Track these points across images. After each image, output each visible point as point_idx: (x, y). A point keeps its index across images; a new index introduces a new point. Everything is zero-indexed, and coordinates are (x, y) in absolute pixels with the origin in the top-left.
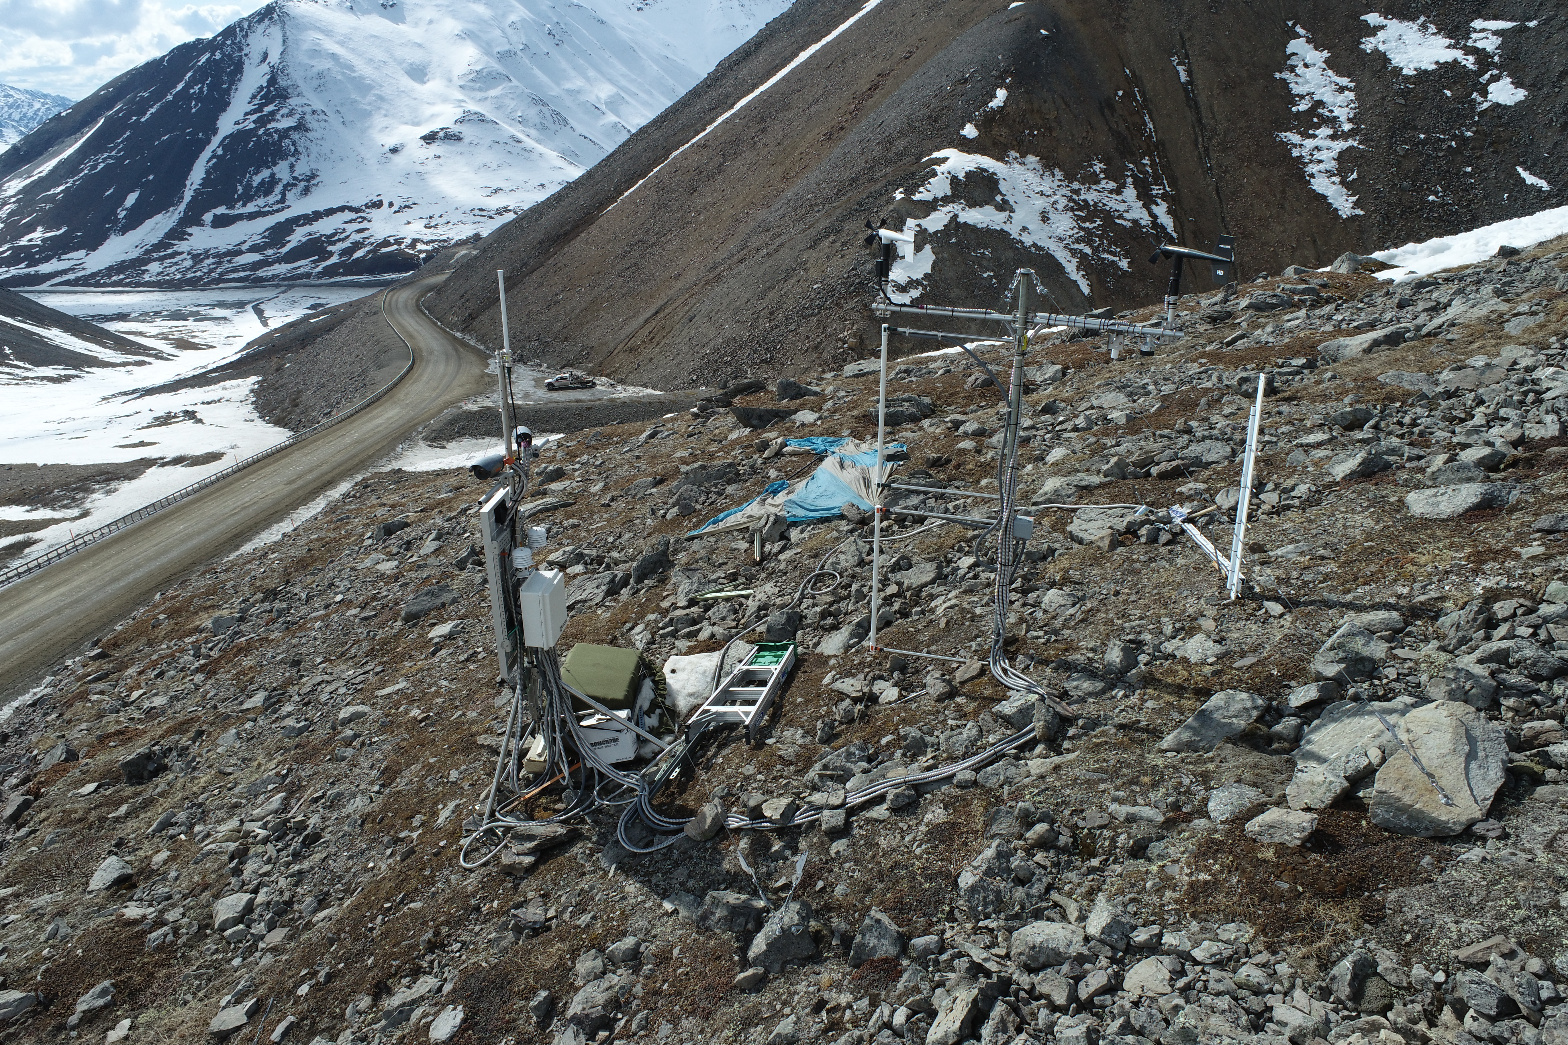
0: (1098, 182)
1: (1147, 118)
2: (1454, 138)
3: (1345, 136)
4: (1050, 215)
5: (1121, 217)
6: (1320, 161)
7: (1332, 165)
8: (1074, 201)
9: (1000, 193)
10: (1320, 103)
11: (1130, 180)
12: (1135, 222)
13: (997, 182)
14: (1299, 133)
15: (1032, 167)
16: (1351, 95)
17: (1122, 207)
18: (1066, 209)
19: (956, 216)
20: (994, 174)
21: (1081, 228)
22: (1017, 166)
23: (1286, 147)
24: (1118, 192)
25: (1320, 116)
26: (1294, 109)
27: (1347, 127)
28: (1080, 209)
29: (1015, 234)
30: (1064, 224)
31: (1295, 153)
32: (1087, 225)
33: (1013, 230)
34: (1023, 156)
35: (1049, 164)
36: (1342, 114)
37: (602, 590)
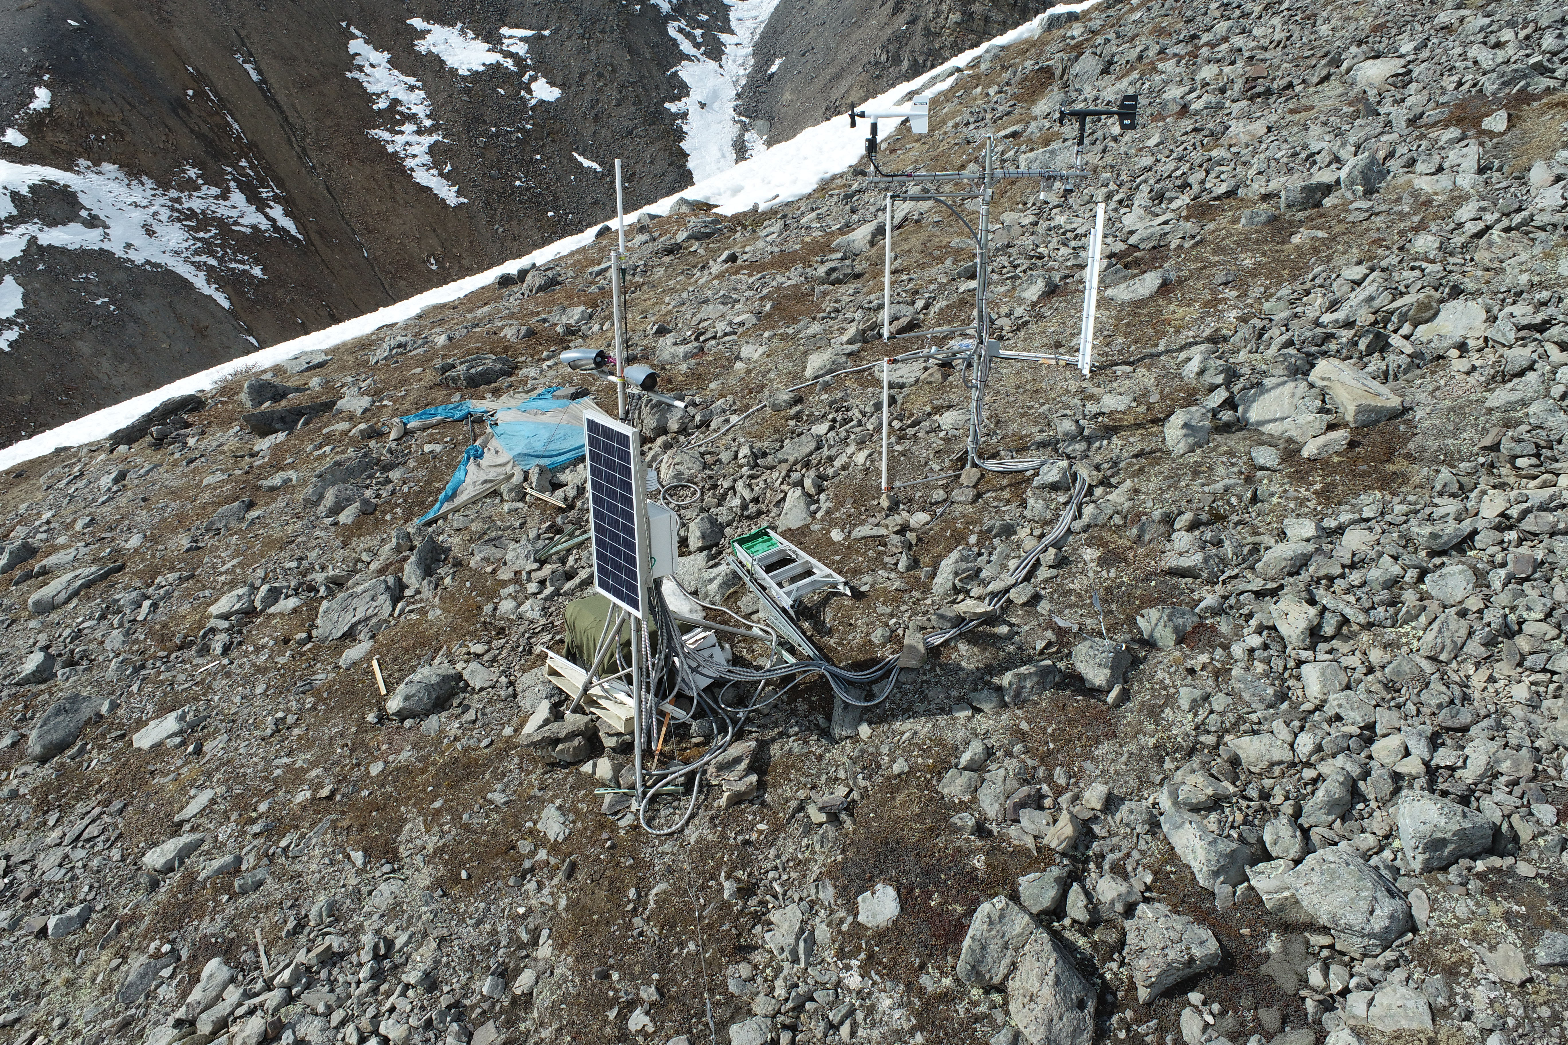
0: (198, 188)
1: (229, 118)
2: (518, 130)
3: (429, 131)
4: (155, 228)
5: (236, 223)
6: (415, 156)
7: (426, 159)
8: (177, 210)
9: (84, 207)
10: (396, 102)
11: (232, 184)
12: (254, 227)
13: (74, 195)
14: (387, 130)
15: (112, 176)
16: (422, 94)
17: (234, 213)
18: (171, 219)
19: (34, 239)
20: (67, 186)
21: (195, 239)
22: (93, 176)
23: (379, 144)
24: (224, 196)
25: (401, 113)
27: (428, 123)
28: (188, 218)
29: (119, 252)
30: (174, 236)
31: (390, 149)
32: (201, 235)
33: (116, 248)
35: (132, 172)
36: (421, 111)
37: (384, 600)
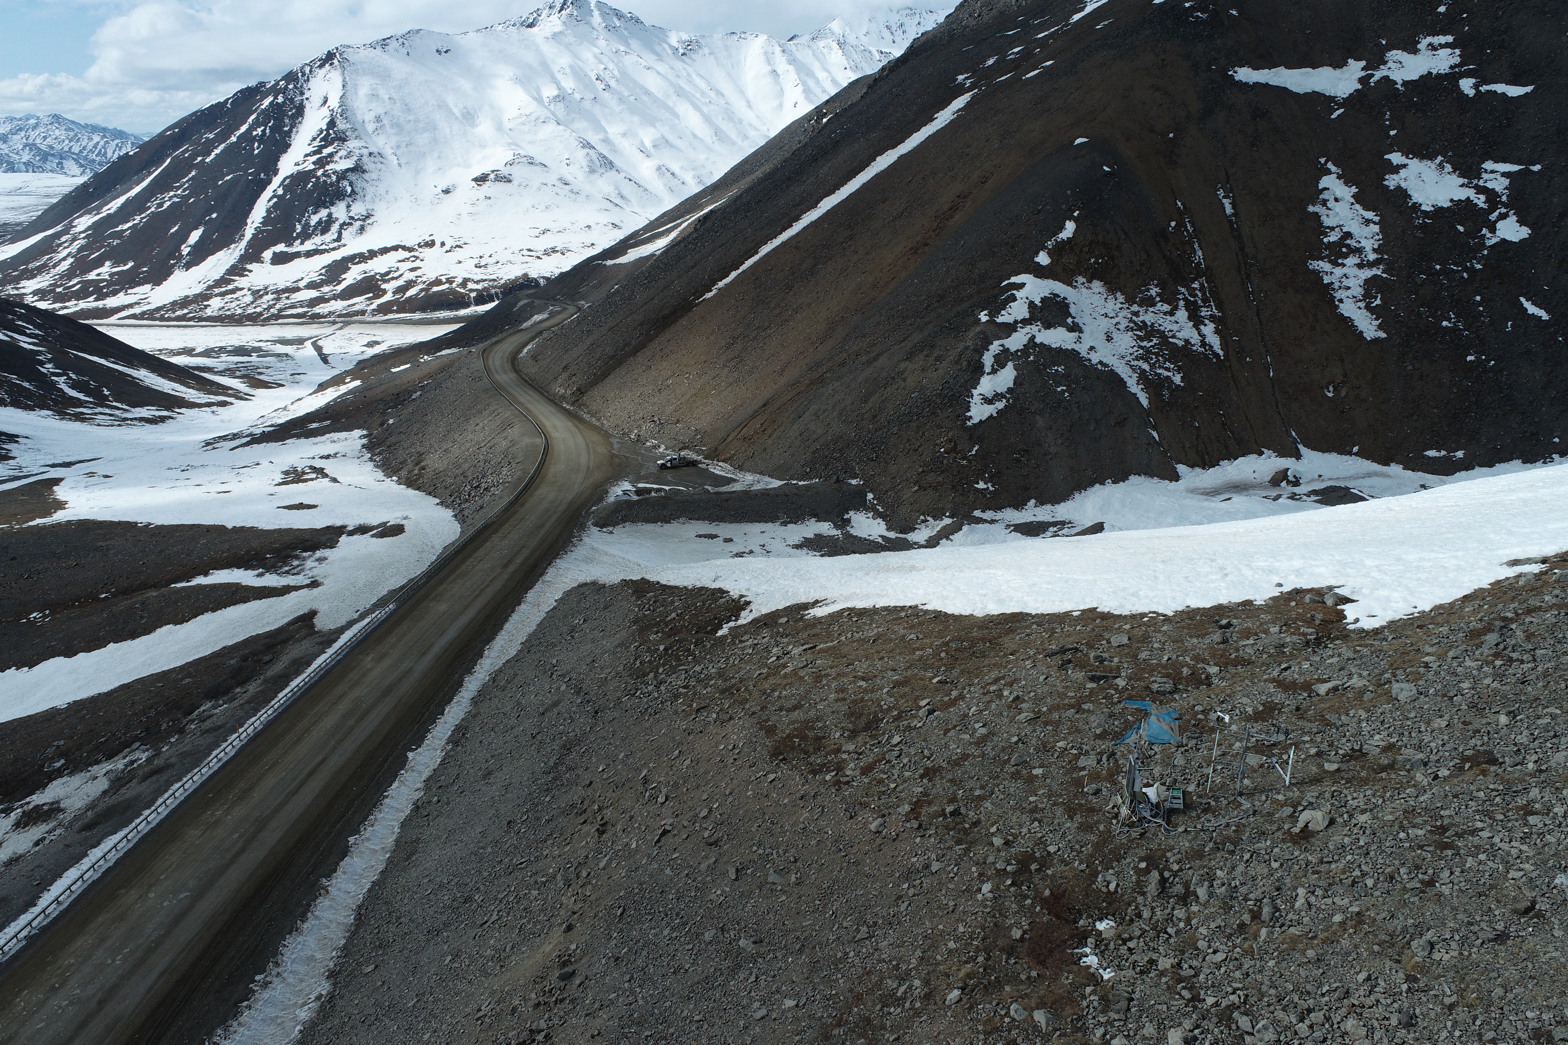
0: (1153, 305)
1: (1196, 246)
2: (1466, 269)
3: (1371, 265)
4: (1114, 335)
5: (1174, 337)
6: (1349, 288)
7: (1358, 291)
8: (1134, 322)
9: (1070, 315)
10: (1348, 235)
11: (1182, 303)
12: (1187, 341)
13: (1067, 306)
14: (1330, 262)
15: (1097, 290)
16: (1376, 228)
17: (1175, 327)
18: (1128, 329)
19: (1033, 337)
20: (1065, 298)
21: (1140, 347)
22: (1084, 290)
23: (1317, 275)
24: (1171, 313)
25: (1348, 246)
26: (1325, 240)
27: (1372, 257)
28: (1140, 329)
29: (1084, 354)
30: (1126, 342)
31: (1327, 279)
32: (1145, 344)
33: (1083, 349)
34: (1090, 281)
35: (1112, 288)
36: (1368, 245)
37: (1095, 762)
